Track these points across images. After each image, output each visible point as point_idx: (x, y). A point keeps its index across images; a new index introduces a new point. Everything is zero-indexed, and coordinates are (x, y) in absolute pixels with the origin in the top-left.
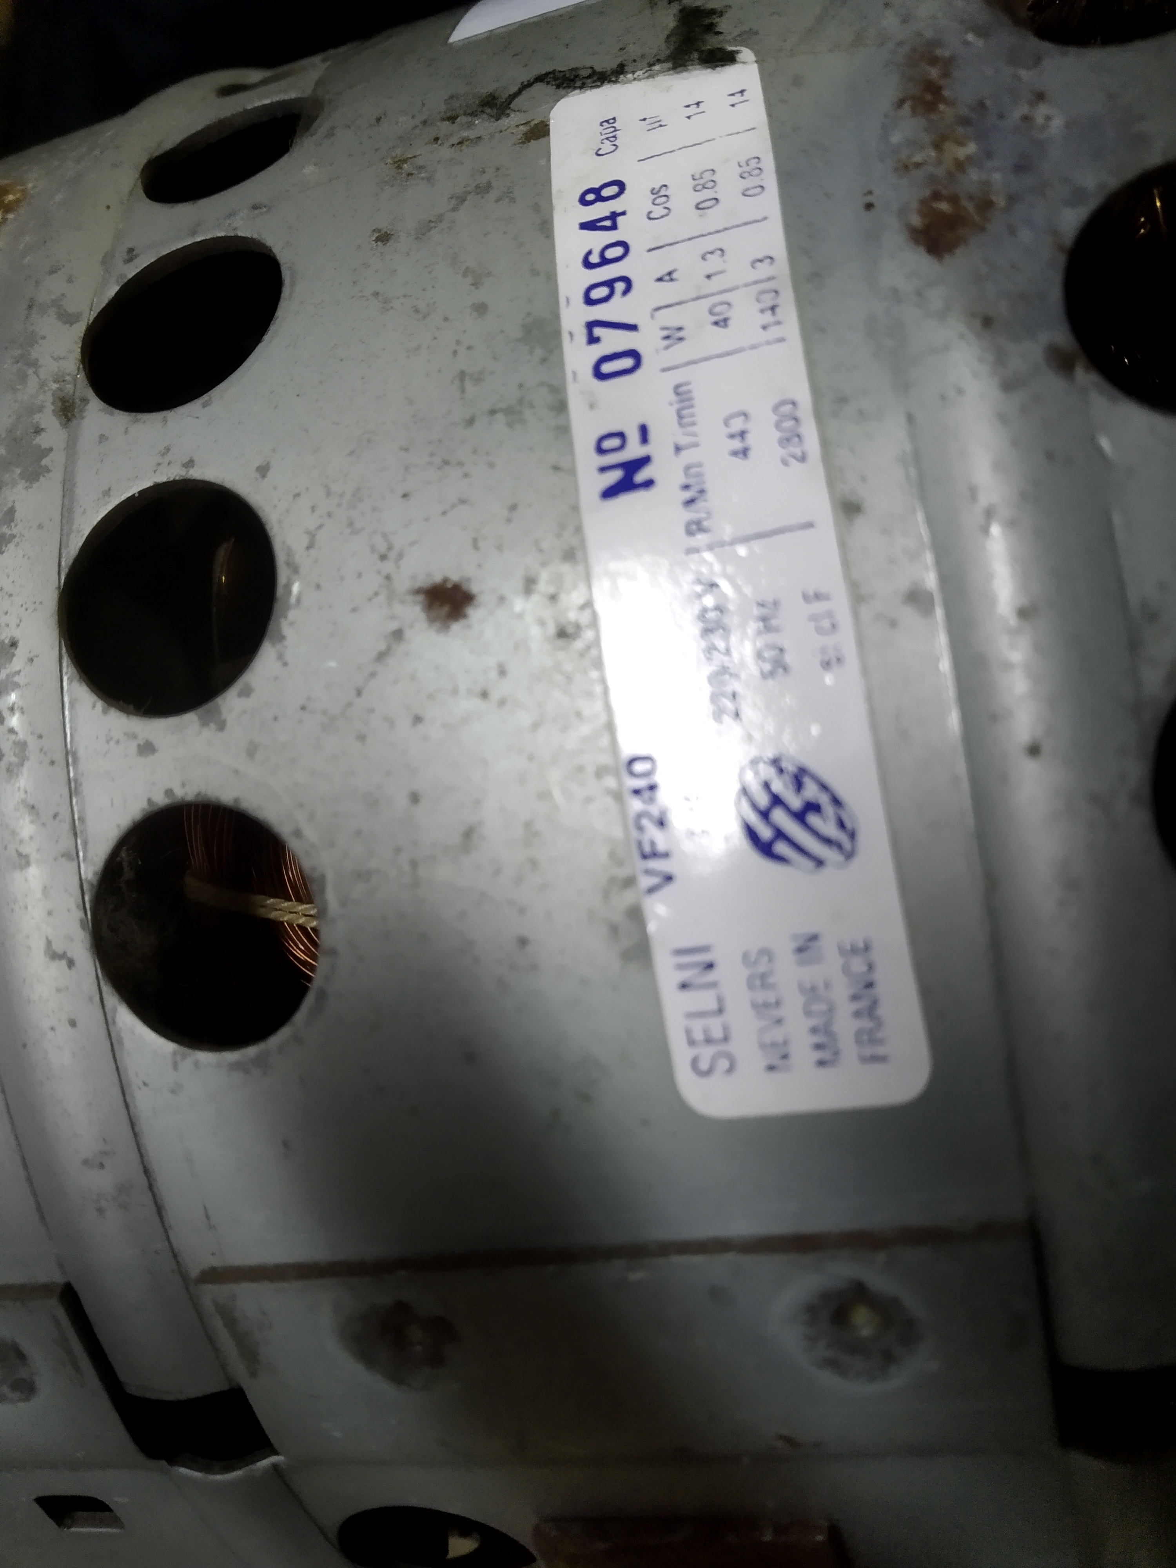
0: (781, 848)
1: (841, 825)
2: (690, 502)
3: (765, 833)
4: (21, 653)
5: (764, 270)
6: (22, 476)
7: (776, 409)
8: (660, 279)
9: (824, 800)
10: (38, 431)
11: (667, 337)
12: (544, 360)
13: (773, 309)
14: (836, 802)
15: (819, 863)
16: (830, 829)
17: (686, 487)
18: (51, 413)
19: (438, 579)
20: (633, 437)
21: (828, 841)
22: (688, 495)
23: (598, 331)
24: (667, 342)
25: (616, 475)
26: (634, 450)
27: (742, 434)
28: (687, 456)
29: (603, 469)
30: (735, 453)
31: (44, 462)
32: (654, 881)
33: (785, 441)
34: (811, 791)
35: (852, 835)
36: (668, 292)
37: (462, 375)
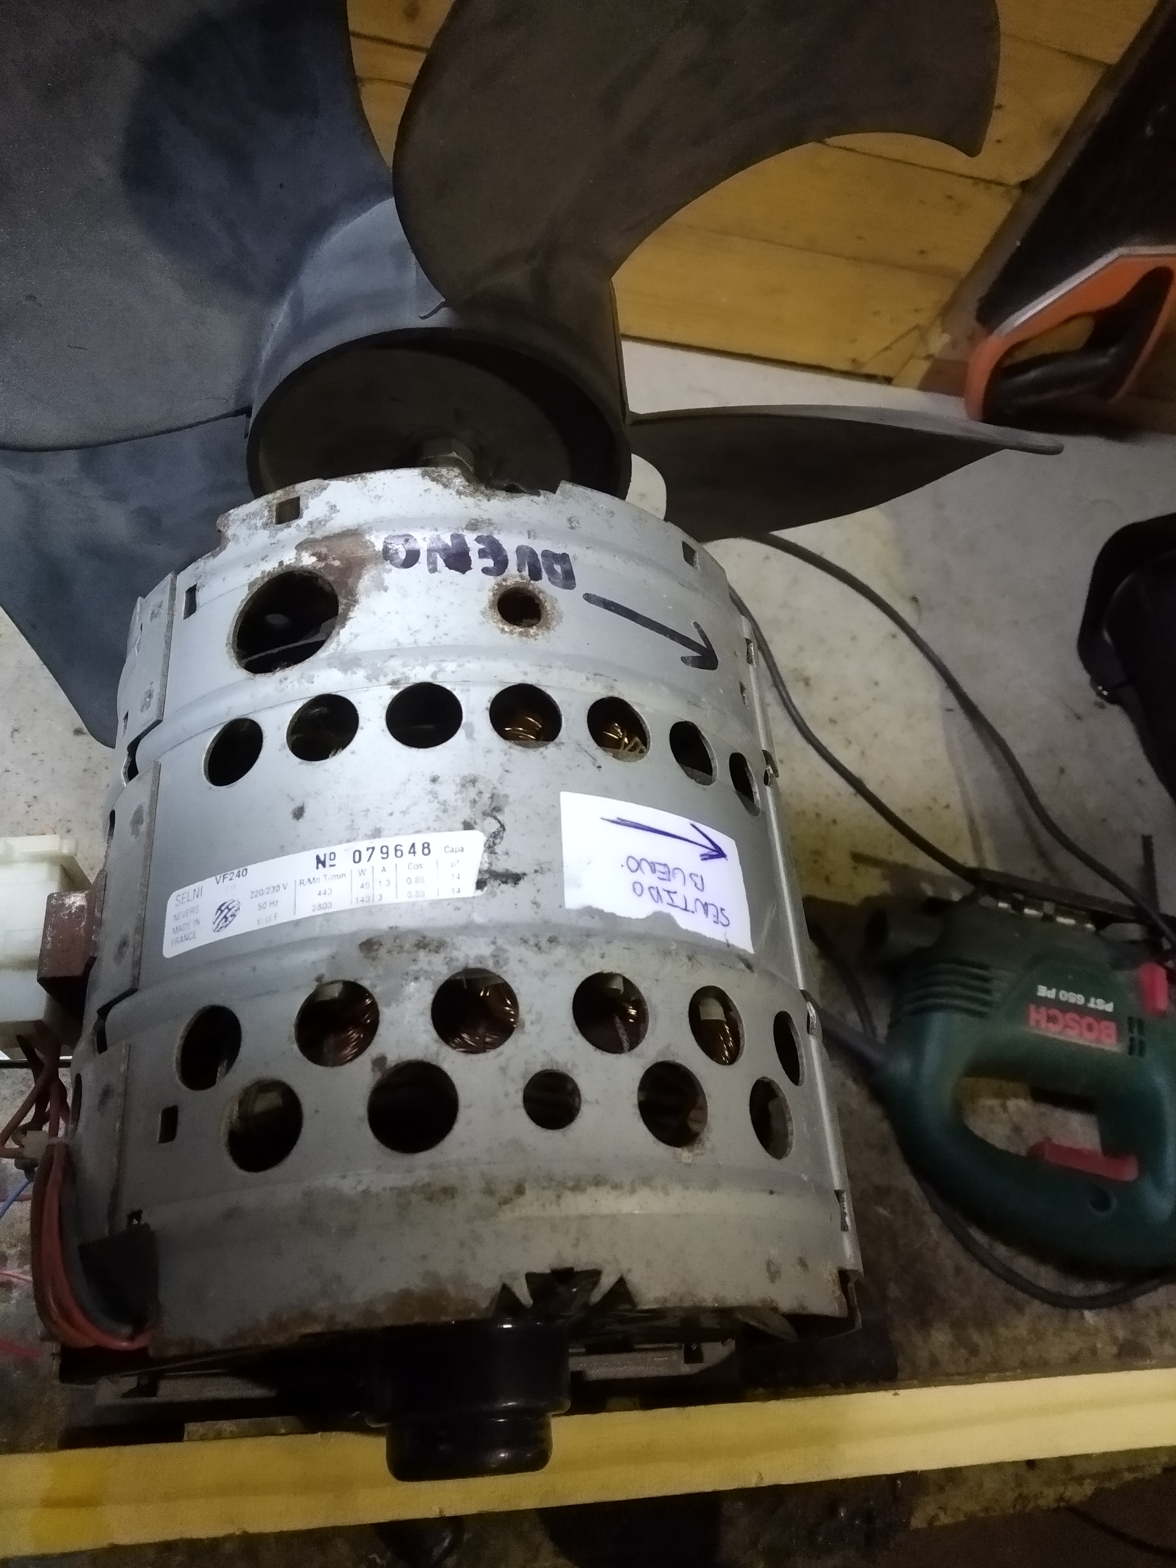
0: (219, 912)
1: (221, 927)
2: (309, 880)
3: (223, 908)
4: (310, 685)
5: (377, 897)
6: (368, 675)
7: (330, 903)
8: (384, 868)
9: (228, 922)
10: (385, 676)
11: (362, 871)
12: (366, 835)
13: (363, 901)
14: (227, 925)
15: (214, 923)
16: (221, 925)
17: (314, 879)
18: (393, 678)
19: (305, 810)
20: (332, 863)
21: (218, 925)
22: (311, 880)
23: (371, 850)
24: (360, 871)
25: (322, 859)
26: (328, 863)
27: (325, 894)
28: (322, 878)
29: (325, 855)
30: (320, 892)
31: (374, 680)
32: (218, 879)
33: (320, 905)
34: (230, 919)
35: (218, 931)
36: (378, 870)
37: (368, 810)
